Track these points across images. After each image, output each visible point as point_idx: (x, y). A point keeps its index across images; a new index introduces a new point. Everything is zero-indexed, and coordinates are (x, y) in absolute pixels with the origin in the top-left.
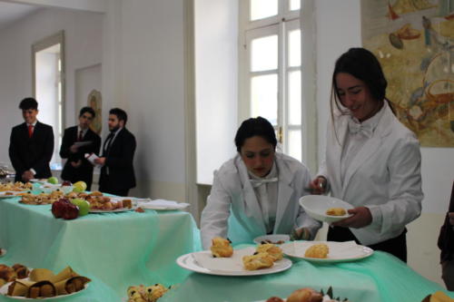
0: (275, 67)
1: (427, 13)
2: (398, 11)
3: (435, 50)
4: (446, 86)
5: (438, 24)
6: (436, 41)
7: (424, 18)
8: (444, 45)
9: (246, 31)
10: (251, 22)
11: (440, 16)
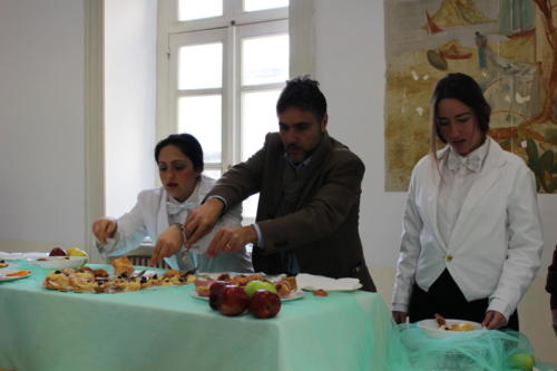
0: (219, 85)
1: (482, 29)
2: (440, 23)
3: (493, 75)
4: (508, 119)
5: (497, 43)
6: (494, 63)
7: (477, 33)
8: (505, 69)
9: (169, 35)
10: (179, 22)
11: (500, 33)
